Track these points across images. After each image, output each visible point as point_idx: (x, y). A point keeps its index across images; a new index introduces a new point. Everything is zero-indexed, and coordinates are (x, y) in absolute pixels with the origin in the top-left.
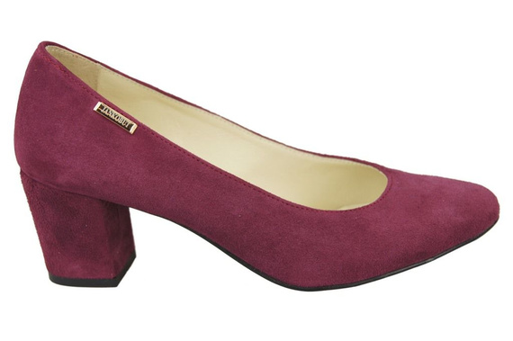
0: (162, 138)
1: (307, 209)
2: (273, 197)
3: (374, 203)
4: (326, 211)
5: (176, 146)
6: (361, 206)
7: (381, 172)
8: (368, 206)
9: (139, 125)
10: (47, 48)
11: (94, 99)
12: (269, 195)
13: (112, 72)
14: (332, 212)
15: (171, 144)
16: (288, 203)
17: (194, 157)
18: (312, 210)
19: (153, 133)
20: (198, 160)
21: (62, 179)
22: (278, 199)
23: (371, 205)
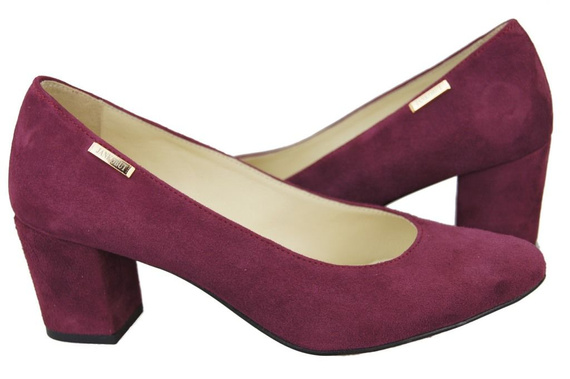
0: (162, 183)
1: (321, 263)
2: (283, 249)
3: (399, 258)
4: (343, 267)
5: (176, 192)
6: (383, 261)
7: (412, 224)
8: (391, 262)
9: (138, 168)
10: (43, 83)
11: (89, 139)
12: (279, 247)
13: (116, 109)
14: (349, 267)
15: (172, 189)
16: (299, 257)
17: (196, 204)
18: (327, 265)
19: (152, 177)
20: (201, 207)
21: (54, 225)
22: (288, 252)
23: (395, 260)
